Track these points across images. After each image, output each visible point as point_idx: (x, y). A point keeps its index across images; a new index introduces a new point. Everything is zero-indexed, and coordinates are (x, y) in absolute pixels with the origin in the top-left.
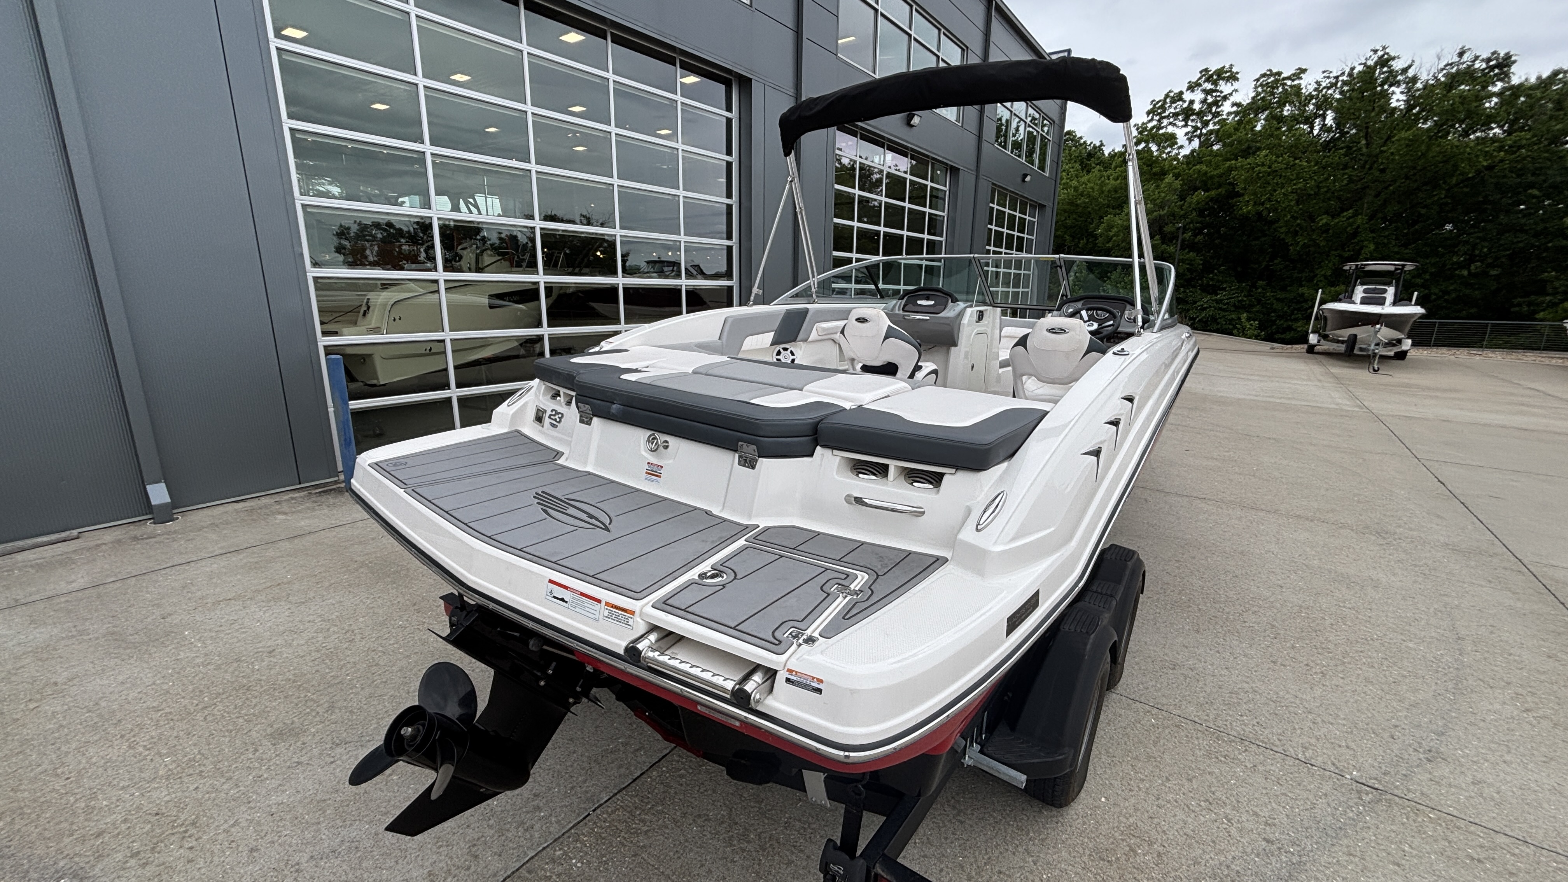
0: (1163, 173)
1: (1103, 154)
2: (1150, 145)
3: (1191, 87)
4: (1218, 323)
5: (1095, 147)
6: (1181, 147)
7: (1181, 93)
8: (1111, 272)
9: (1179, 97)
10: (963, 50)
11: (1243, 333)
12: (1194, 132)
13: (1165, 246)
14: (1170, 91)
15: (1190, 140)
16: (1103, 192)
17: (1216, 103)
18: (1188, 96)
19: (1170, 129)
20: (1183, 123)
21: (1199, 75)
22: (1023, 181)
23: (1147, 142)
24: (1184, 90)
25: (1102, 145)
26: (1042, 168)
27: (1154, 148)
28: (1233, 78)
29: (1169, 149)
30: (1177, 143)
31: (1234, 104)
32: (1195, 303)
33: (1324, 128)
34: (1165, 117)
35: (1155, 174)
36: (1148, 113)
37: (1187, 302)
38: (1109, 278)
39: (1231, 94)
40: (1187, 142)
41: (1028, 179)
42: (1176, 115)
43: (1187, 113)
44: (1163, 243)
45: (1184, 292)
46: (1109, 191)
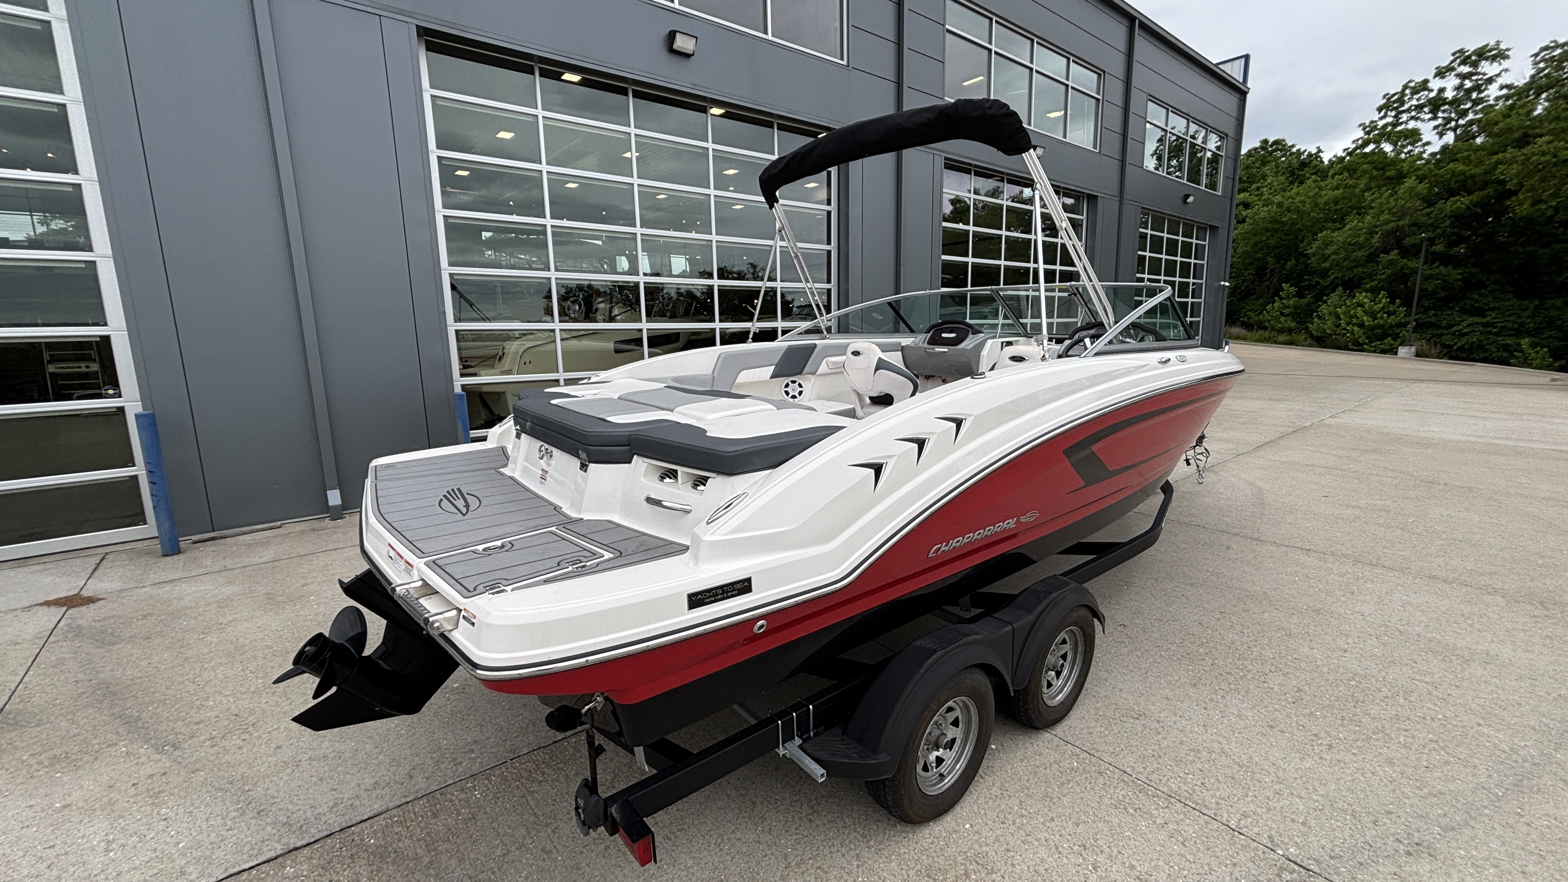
0: (1401, 177)
1: (1322, 162)
2: (1382, 146)
3: (1441, 73)
4: (1486, 351)
5: (1310, 155)
6: (1428, 143)
7: (1426, 81)
8: (1328, 295)
9: (1424, 85)
10: (1099, 75)
11: (1526, 363)
12: (1446, 125)
13: (1405, 261)
14: (1410, 82)
15: (1441, 135)
16: (1317, 205)
17: (1478, 88)
18: (1435, 84)
19: (1412, 125)
20: (1430, 116)
21: (1452, 58)
22: (1185, 202)
23: (1377, 142)
24: (1430, 77)
25: (1320, 151)
26: (1212, 186)
27: (1388, 148)
28: (1500, 55)
29: (1409, 148)
30: (1421, 140)
31: (1502, 88)
32: (1450, 327)
34: (1403, 112)
35: (1390, 179)
36: (1379, 110)
37: (1440, 327)
38: (1325, 302)
39: (1498, 75)
40: (1437, 137)
41: (1191, 199)
42: (1419, 108)
43: (1436, 104)
44: (1403, 258)
45: (1435, 315)
46: (1326, 203)
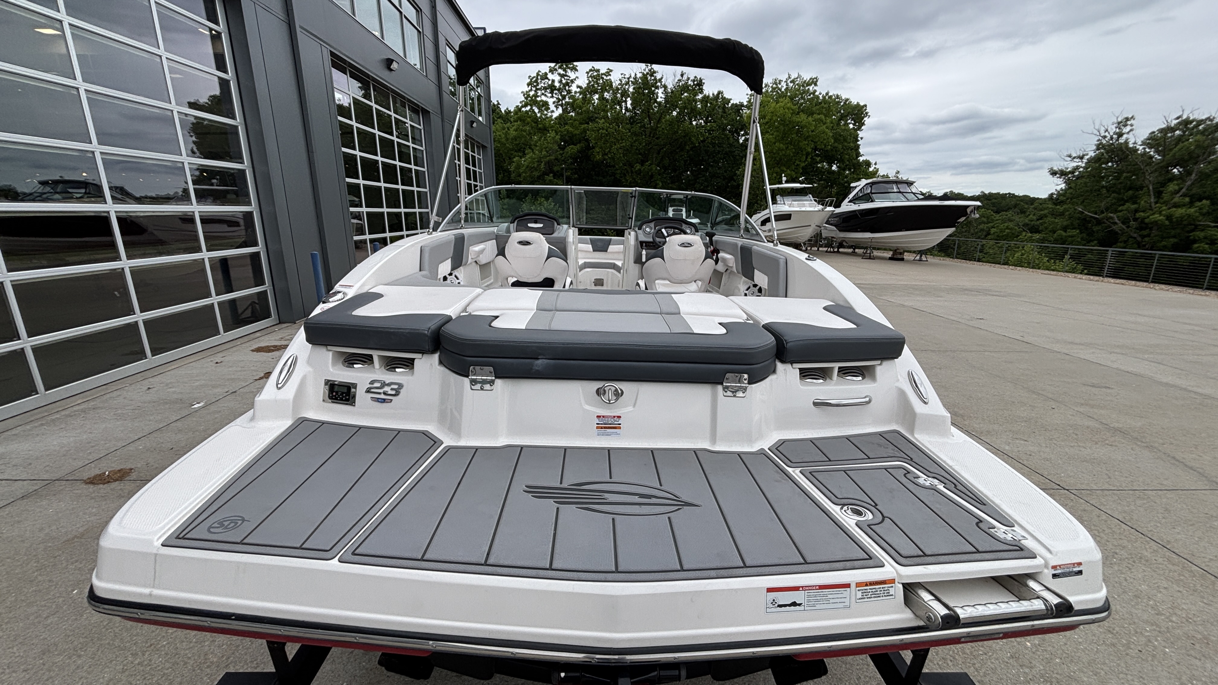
0: (546, 129)
2: (533, 108)
6: (553, 111)
7: (546, 74)
10: (418, 11)
12: (559, 102)
16: (508, 139)
17: (567, 84)
20: (550, 95)
22: (472, 126)
25: (499, 104)
26: (480, 117)
27: (536, 110)
29: (545, 112)
30: (549, 109)
33: (627, 109)
34: (538, 89)
35: (540, 129)
36: (528, 85)
39: (575, 79)
40: (555, 108)
41: (475, 125)
42: (545, 89)
43: (552, 88)
